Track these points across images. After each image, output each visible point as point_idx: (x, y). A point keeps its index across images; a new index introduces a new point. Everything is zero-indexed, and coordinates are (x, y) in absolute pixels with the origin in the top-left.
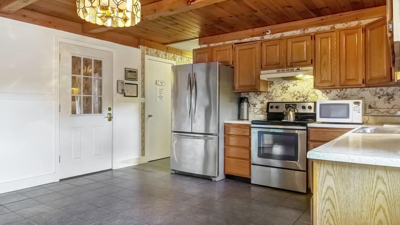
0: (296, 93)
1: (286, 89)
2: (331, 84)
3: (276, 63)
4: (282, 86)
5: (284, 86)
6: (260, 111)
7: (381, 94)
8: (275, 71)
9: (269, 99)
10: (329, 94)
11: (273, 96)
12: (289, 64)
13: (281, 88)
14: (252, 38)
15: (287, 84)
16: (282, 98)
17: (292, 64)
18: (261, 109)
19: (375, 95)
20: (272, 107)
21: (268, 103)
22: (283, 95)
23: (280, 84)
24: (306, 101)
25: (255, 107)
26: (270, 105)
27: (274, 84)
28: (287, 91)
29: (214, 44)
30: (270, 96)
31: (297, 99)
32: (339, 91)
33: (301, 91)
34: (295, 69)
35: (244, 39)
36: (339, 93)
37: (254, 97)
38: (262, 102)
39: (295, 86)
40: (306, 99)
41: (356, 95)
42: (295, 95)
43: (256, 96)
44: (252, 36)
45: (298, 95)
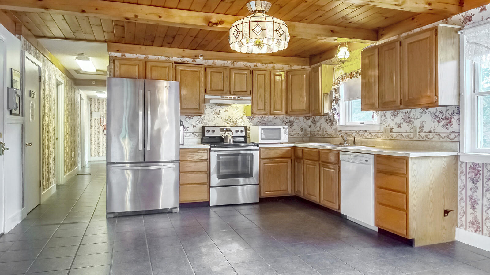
0: (227, 118)
1: (218, 114)
2: (265, 113)
3: (220, 89)
4: (214, 111)
5: (216, 111)
6: (192, 135)
7: (286, 122)
8: (219, 97)
9: (202, 123)
10: (253, 120)
11: (205, 120)
12: (232, 92)
13: (214, 113)
14: (182, 58)
15: (219, 109)
16: (214, 122)
17: (235, 92)
18: (194, 133)
19: (283, 122)
20: (208, 131)
21: (203, 128)
22: (216, 119)
23: (213, 109)
24: (235, 125)
25: (187, 130)
26: (206, 129)
27: (206, 109)
28: (219, 116)
29: (132, 54)
30: (203, 120)
31: (228, 123)
32: (260, 118)
33: (231, 117)
34: (237, 97)
35: (173, 57)
36: (260, 119)
37: (186, 121)
38: (194, 126)
39: (226, 112)
40: (236, 124)
41: (271, 122)
42: (226, 120)
43: (188, 119)
44: (183, 57)
45: (229, 120)
